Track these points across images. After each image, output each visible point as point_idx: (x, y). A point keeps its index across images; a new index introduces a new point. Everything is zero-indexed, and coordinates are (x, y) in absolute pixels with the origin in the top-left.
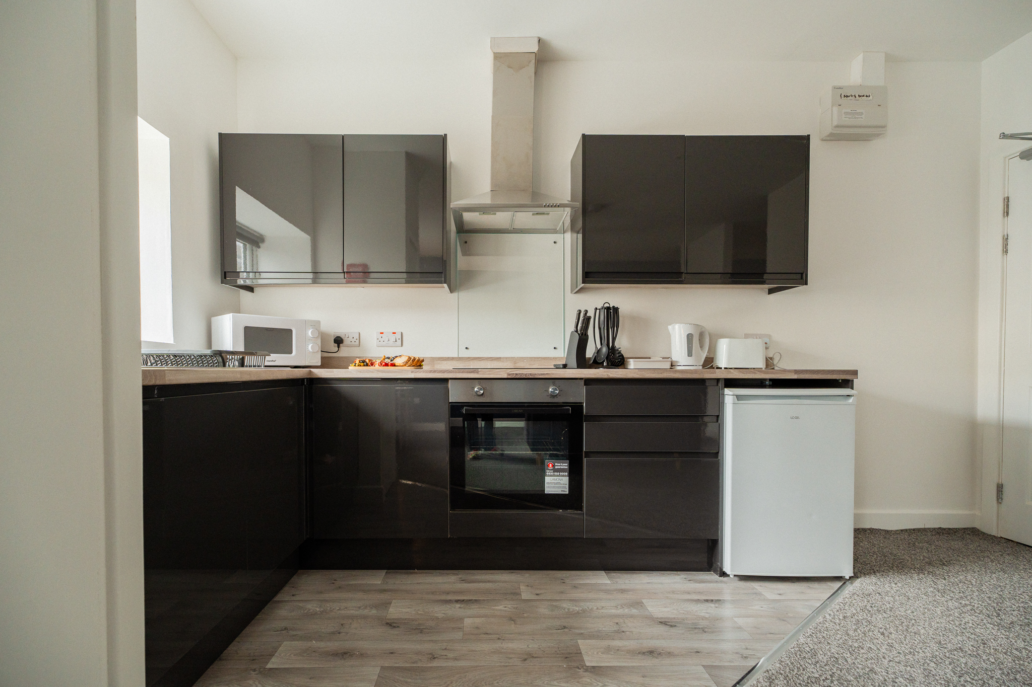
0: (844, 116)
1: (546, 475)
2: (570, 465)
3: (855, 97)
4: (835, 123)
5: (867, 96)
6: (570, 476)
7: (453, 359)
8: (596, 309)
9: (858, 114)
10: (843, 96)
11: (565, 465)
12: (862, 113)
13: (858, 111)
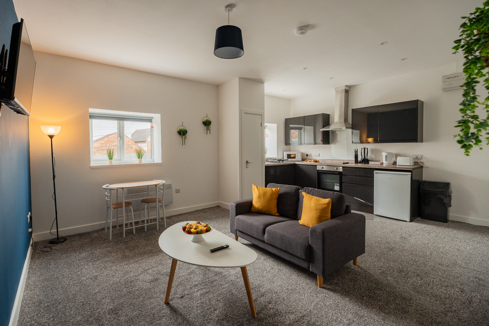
0: (446, 85)
1: (335, 186)
2: (339, 185)
3: (452, 78)
4: (443, 88)
5: (457, 76)
6: (340, 187)
7: (330, 160)
8: (362, 148)
9: (452, 84)
10: (447, 78)
11: (339, 184)
12: (454, 83)
13: (452, 83)
